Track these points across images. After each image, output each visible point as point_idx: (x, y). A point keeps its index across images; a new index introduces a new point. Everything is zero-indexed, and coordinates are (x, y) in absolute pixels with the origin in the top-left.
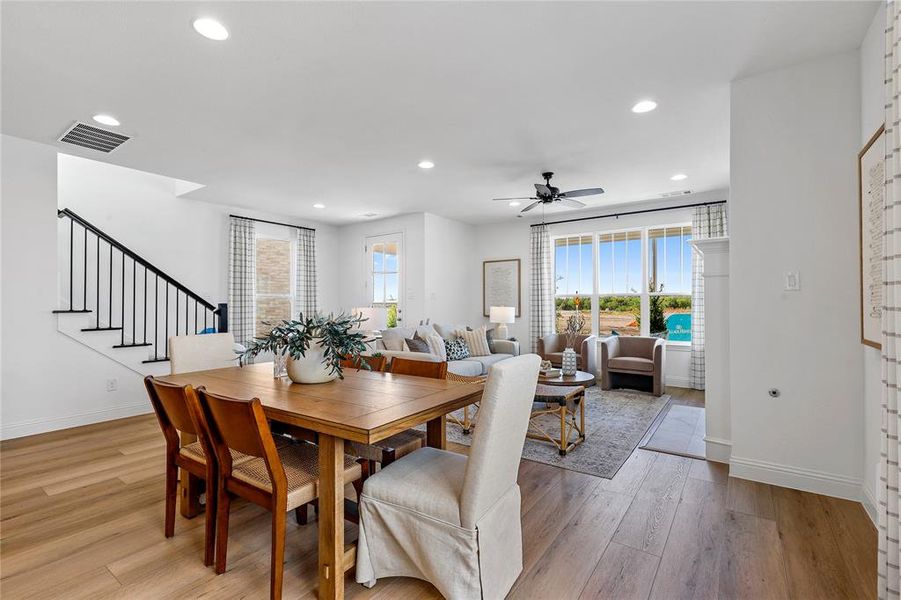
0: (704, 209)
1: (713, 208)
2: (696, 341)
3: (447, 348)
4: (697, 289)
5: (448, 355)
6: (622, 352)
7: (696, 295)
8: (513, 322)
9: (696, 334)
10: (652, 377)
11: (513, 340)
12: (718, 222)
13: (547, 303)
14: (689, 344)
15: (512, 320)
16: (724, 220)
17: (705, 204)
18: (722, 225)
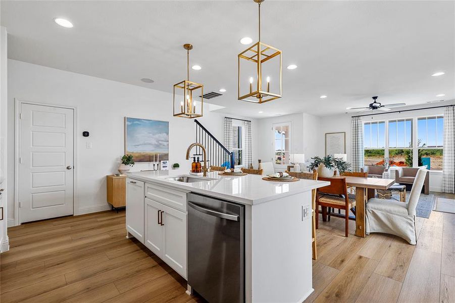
0: (452, 108)
2: (445, 170)
4: (446, 143)
6: (405, 175)
7: (446, 146)
13: (360, 152)
14: (442, 171)
17: (452, 106)
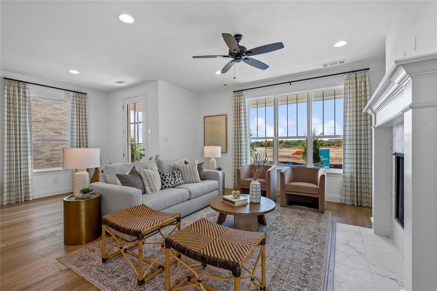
0: (353, 75)
1: (359, 74)
2: (347, 170)
3: (162, 178)
4: (348, 133)
5: (163, 184)
6: (294, 179)
8: (220, 156)
9: (347, 166)
10: (318, 198)
11: (219, 169)
12: (363, 84)
14: (340, 171)
15: (219, 155)
16: (367, 82)
17: (353, 71)
18: (365, 86)
